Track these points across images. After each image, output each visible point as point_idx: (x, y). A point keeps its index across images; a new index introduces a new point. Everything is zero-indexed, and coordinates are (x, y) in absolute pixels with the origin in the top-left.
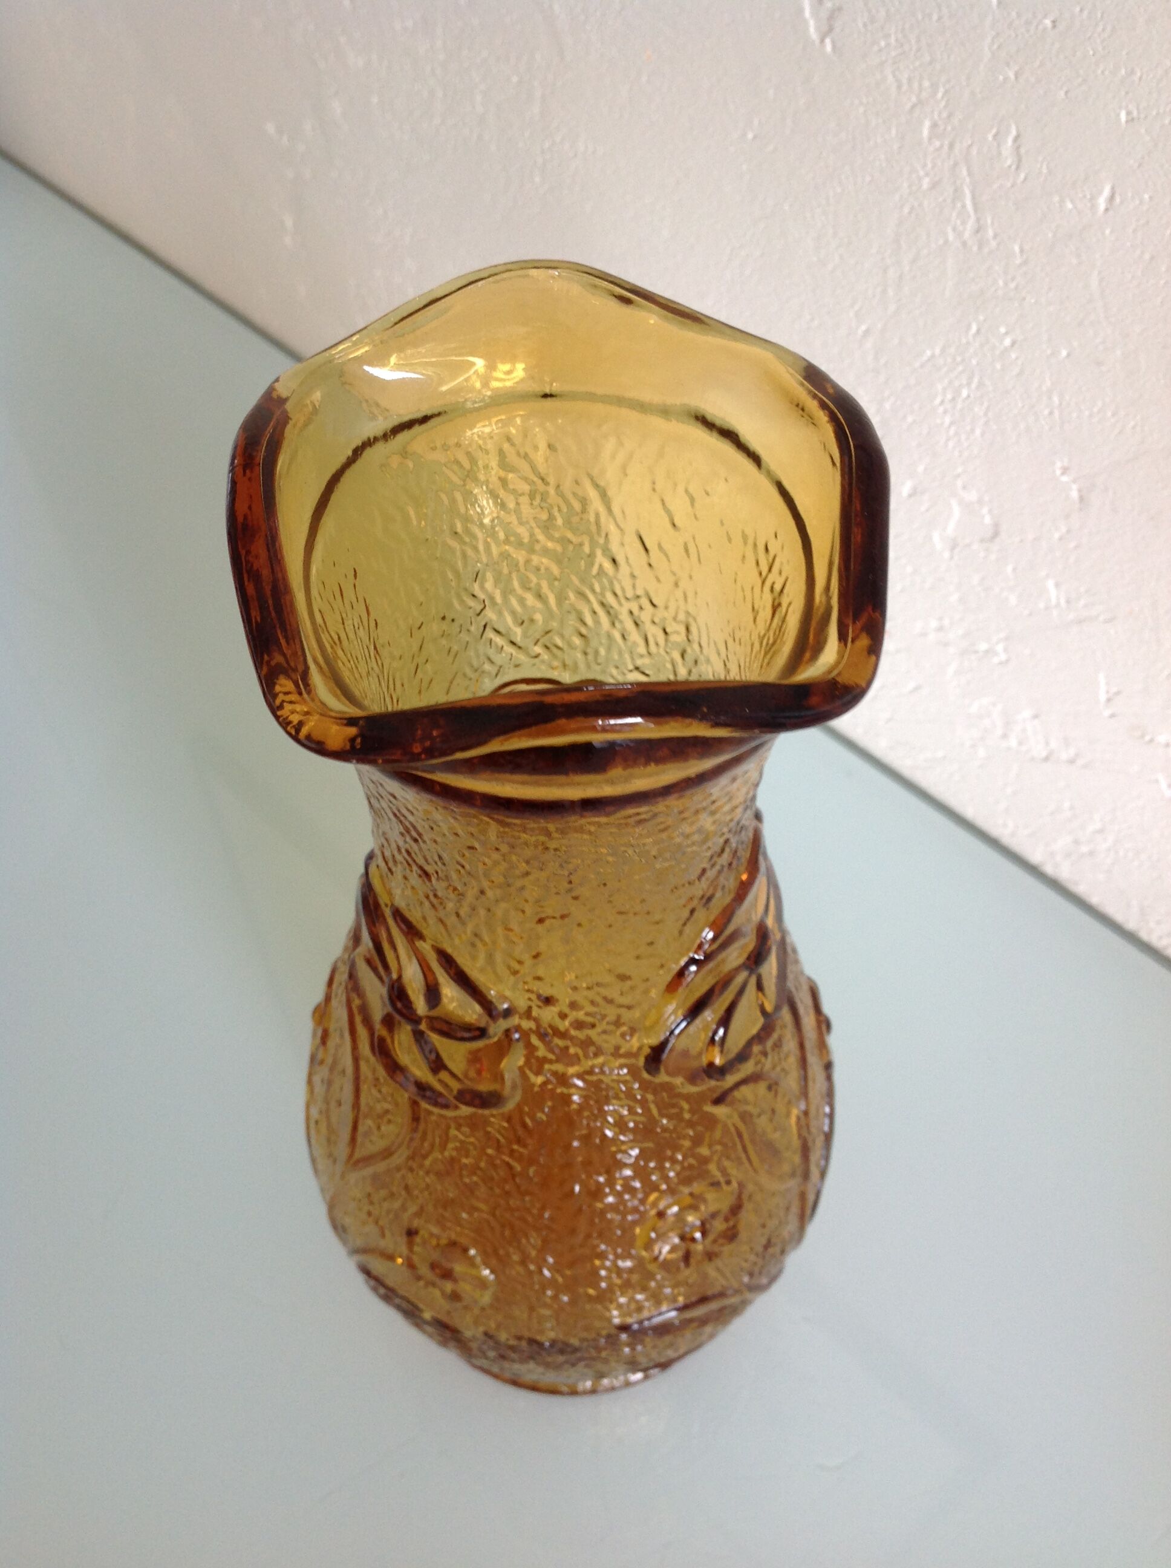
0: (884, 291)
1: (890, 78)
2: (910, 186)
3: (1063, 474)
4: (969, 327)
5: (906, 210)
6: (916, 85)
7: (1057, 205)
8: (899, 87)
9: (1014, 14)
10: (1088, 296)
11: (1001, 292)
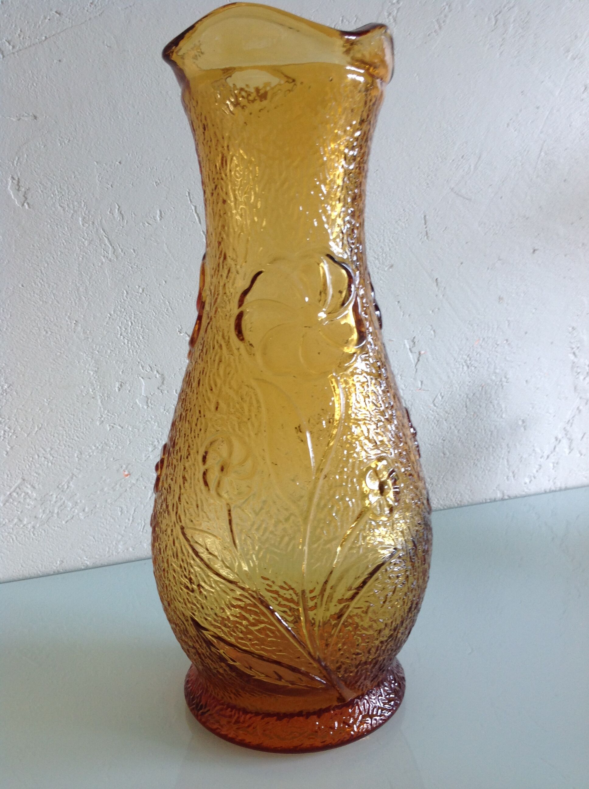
0: (80, 299)
1: (59, 208)
2: (80, 248)
3: (180, 333)
4: (123, 293)
5: (81, 259)
6: (71, 206)
7: (142, 226)
8: (64, 210)
9: (104, 165)
10: (165, 255)
11: (131, 272)
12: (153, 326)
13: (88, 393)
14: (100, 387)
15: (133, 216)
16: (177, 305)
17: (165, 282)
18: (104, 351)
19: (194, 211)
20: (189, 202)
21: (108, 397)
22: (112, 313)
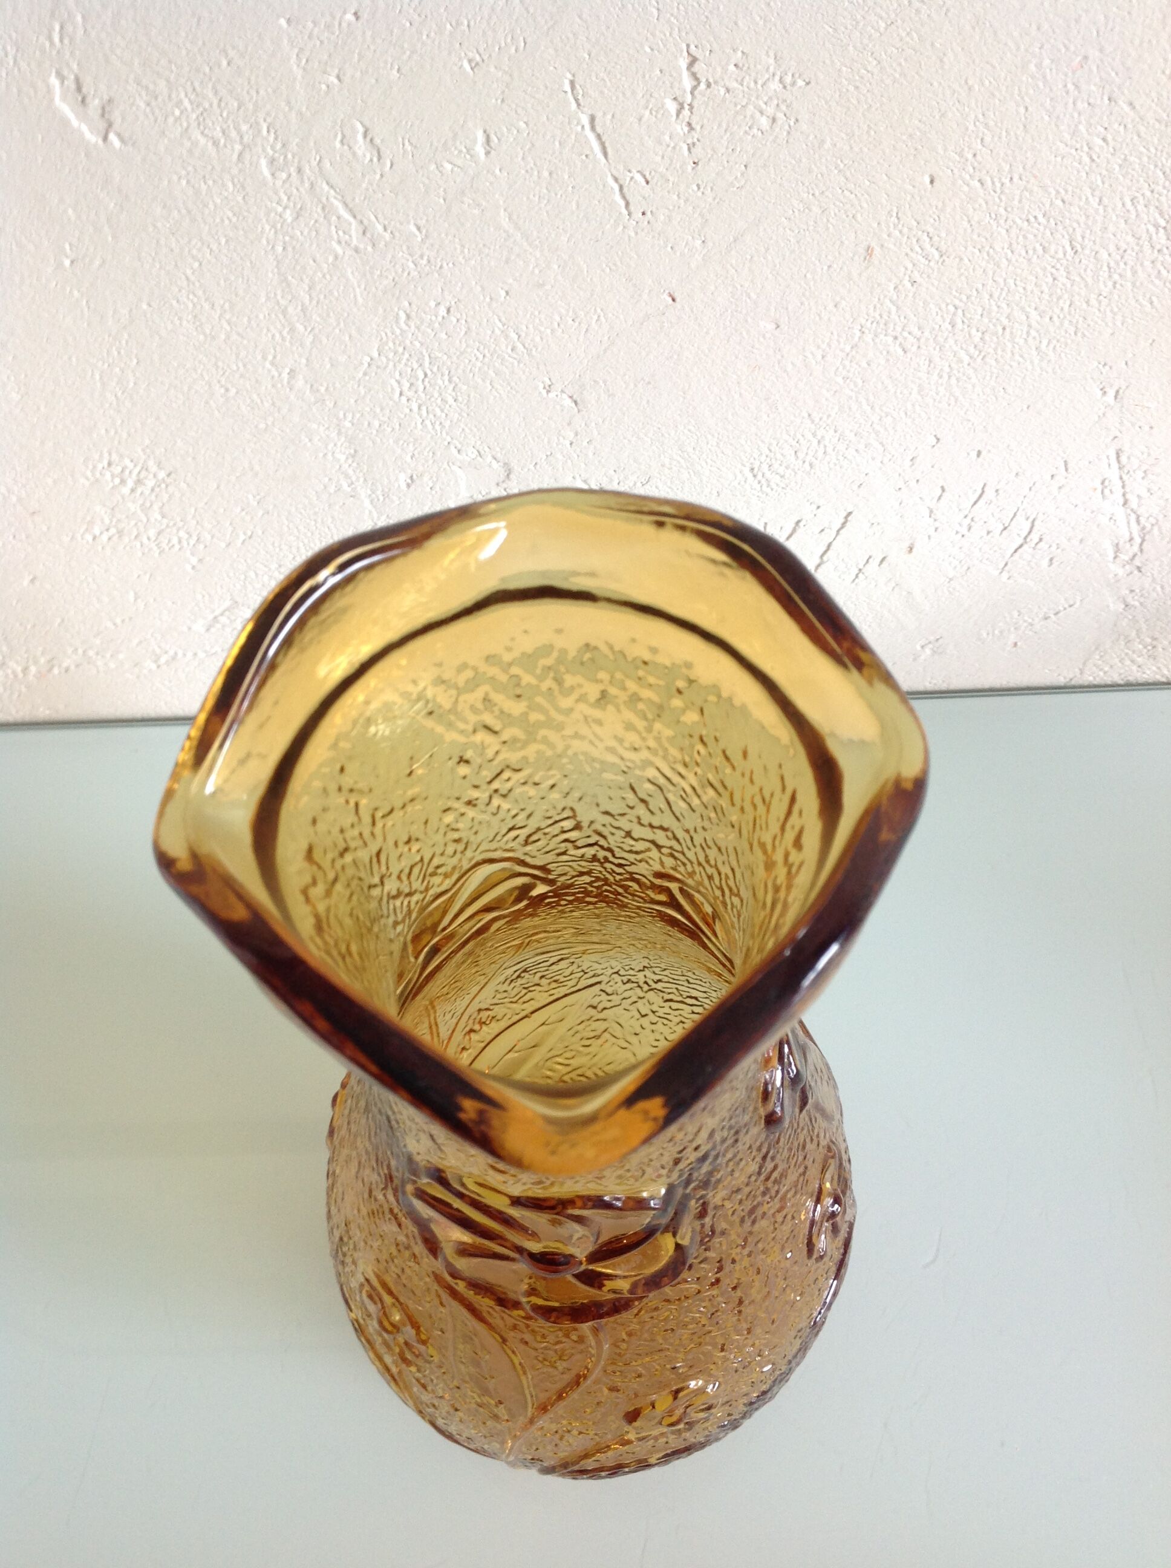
0: (292, 330)
1: (202, 141)
2: (274, 226)
3: (548, 392)
4: (397, 316)
5: (279, 249)
6: (234, 134)
7: (437, 172)
8: (216, 143)
9: (310, 25)
10: (504, 235)
11: (414, 274)
12: (480, 381)
13: (339, 489)
14: (365, 480)
15: (408, 147)
16: (538, 339)
17: (507, 293)
18: (366, 423)
19: (587, 127)
20: (574, 105)
21: (386, 496)
22: (375, 355)
